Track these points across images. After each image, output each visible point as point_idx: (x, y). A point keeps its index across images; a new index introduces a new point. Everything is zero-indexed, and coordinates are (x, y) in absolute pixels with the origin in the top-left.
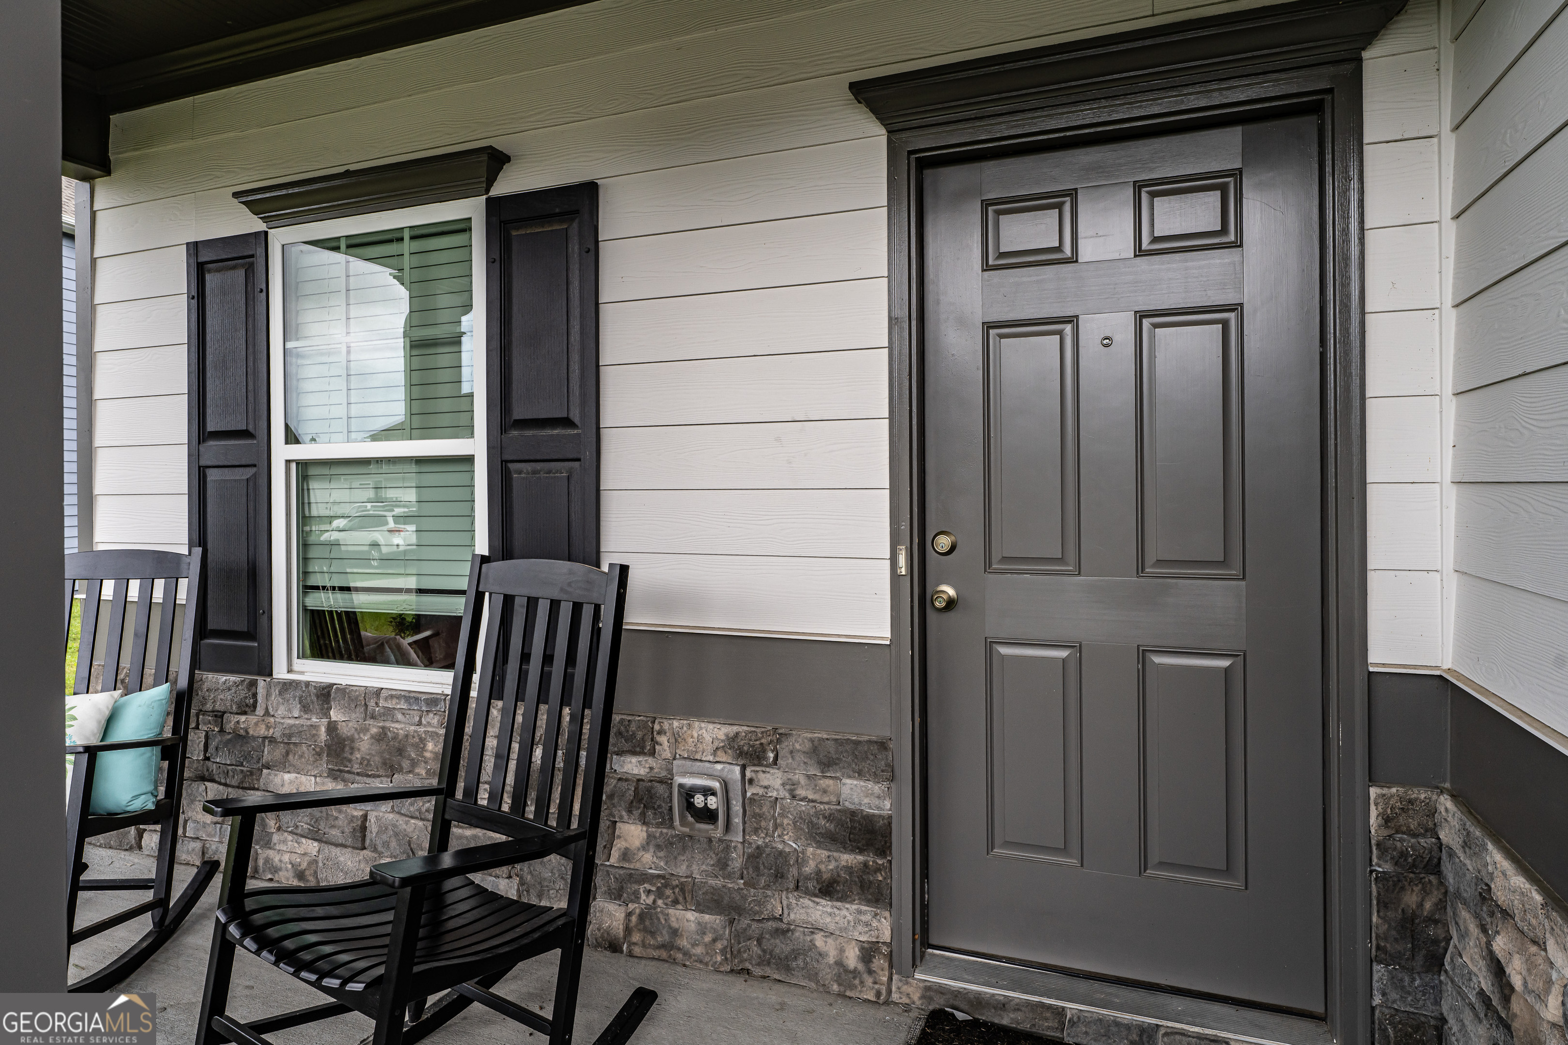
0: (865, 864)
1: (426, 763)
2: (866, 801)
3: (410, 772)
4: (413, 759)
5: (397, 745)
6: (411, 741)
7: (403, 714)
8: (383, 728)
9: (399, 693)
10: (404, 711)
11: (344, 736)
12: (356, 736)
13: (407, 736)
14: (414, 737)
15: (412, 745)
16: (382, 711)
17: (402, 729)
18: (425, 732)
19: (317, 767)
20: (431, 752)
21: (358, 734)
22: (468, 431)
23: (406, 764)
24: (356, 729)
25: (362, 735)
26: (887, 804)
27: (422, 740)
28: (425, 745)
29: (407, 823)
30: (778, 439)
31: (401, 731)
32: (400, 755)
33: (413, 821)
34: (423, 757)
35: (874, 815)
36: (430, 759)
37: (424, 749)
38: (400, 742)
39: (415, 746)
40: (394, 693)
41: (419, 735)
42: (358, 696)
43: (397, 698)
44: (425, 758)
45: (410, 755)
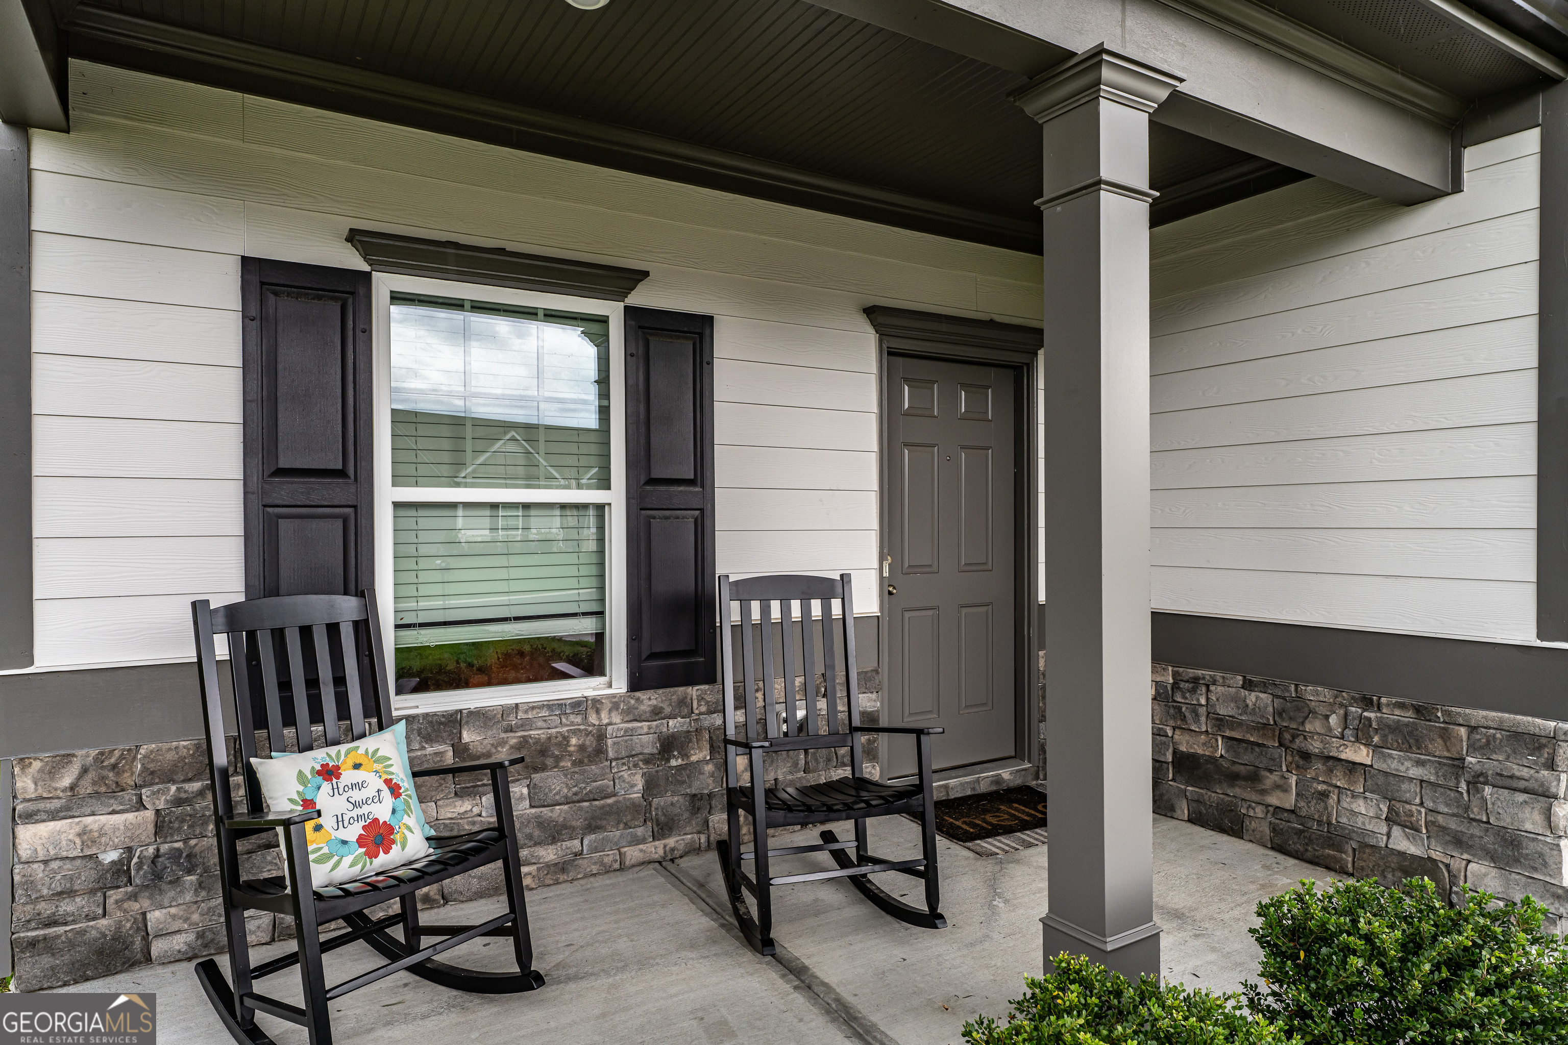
0: (869, 740)
1: (570, 755)
2: (869, 704)
3: (555, 767)
4: (557, 756)
5: (538, 748)
6: (553, 741)
7: (545, 721)
8: (523, 737)
9: (541, 703)
10: (544, 718)
11: (478, 753)
12: (494, 750)
13: (549, 738)
14: (556, 737)
15: (556, 744)
16: (520, 722)
17: (543, 734)
18: (568, 731)
19: (442, 790)
20: (575, 746)
21: (496, 748)
22: (605, 483)
23: (550, 762)
24: (492, 745)
25: (499, 749)
26: (879, 704)
27: (566, 739)
28: (568, 742)
29: (552, 811)
30: (821, 500)
31: (543, 736)
32: (543, 755)
33: (558, 807)
34: (567, 751)
35: (873, 711)
36: (574, 752)
37: (568, 745)
38: (542, 745)
39: (559, 744)
40: (536, 704)
41: (562, 735)
42: (495, 714)
43: (539, 708)
44: (569, 752)
45: (553, 754)
